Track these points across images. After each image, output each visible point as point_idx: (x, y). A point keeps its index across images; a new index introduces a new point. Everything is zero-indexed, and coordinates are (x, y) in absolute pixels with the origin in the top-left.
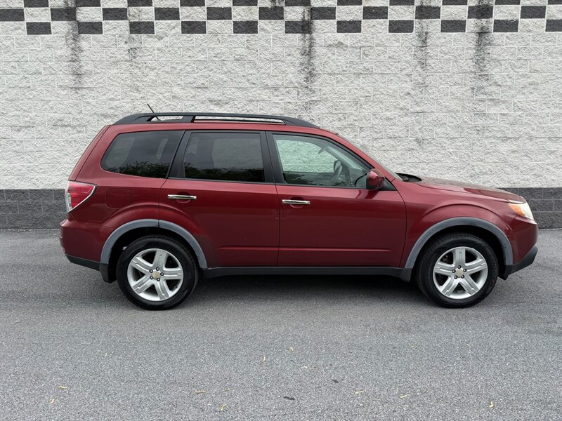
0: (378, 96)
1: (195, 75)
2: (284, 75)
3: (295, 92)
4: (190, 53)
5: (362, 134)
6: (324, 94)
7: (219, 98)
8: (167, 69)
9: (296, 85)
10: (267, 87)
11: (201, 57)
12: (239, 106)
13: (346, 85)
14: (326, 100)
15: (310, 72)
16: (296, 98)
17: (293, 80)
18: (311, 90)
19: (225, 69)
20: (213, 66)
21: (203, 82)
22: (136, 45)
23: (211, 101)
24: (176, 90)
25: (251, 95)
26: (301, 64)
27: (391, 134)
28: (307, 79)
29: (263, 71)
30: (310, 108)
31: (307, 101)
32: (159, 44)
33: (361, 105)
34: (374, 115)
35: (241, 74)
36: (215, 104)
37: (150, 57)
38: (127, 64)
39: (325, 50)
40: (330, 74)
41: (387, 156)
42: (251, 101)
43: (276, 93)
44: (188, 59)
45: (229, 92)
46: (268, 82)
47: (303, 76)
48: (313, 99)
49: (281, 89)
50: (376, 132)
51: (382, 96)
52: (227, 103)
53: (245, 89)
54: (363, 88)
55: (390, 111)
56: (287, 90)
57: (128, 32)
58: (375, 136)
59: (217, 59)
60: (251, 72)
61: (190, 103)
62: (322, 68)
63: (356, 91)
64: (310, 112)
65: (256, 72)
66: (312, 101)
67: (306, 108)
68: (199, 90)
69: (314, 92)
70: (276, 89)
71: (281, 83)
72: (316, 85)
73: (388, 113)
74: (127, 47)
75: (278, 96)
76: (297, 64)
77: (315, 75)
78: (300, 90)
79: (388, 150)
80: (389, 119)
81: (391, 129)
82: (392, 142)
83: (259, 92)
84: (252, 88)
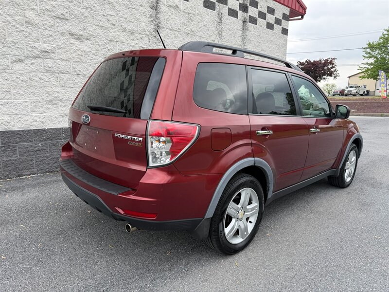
2: (138, 23)
3: (146, 39)
6: (167, 45)
7: (81, 33)
9: (148, 33)
10: (124, 30)
12: (100, 44)
13: (180, 41)
15: (157, 24)
17: (146, 29)
21: (63, 12)
23: (71, 34)
24: (30, 14)
25: (111, 34)
26: (151, 16)
28: (155, 30)
29: (121, 14)
35: (102, 13)
36: (76, 39)
39: (167, 9)
40: (170, 29)
42: (111, 41)
43: (132, 37)
45: (91, 29)
47: (152, 27)
49: (136, 35)
52: (87, 39)
53: (105, 28)
56: (141, 36)
60: (110, 13)
61: (48, 32)
62: (165, 23)
65: (114, 14)
68: (58, 20)
70: (132, 33)
71: (136, 29)
75: (133, 40)
76: (148, 16)
77: (161, 28)
78: (150, 39)
83: (118, 33)
84: (112, 28)
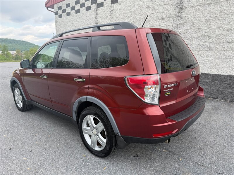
0: (222, 16)
1: (131, 18)
2: (167, 12)
3: (172, 19)
4: (130, 8)
5: (210, 41)
6: (188, 19)
8: (122, 17)
9: (173, 16)
10: (159, 19)
11: (133, 9)
13: (202, 12)
14: (189, 22)
15: (181, 7)
16: (172, 23)
17: (172, 13)
18: (181, 17)
19: (142, 13)
20: (137, 13)
21: (133, 20)
22: (112, 9)
25: (151, 24)
26: (177, 4)
27: (230, 40)
29: (158, 11)
30: (179, 28)
31: (178, 23)
32: (120, 7)
33: (210, 23)
34: (219, 28)
37: (117, 13)
38: (110, 17)
40: (192, 7)
41: (226, 54)
43: (163, 22)
44: (129, 11)
46: (160, 16)
47: (178, 10)
48: (182, 22)
49: (165, 19)
50: (219, 39)
51: (225, 16)
54: (212, 12)
55: (231, 25)
56: (168, 19)
57: (110, 4)
58: (218, 41)
59: (139, 9)
60: (152, 12)
62: (187, 4)
63: (207, 14)
64: (179, 30)
66: (181, 23)
67: (177, 28)
69: (182, 18)
70: (163, 19)
71: (165, 16)
72: (183, 15)
73: (229, 26)
74: (110, 10)
75: (164, 23)
76: (174, 4)
77: (184, 9)
78: (175, 18)
79: (227, 50)
80: (229, 30)
81: (230, 36)
82: (230, 45)
83: (155, 22)
84: (152, 20)
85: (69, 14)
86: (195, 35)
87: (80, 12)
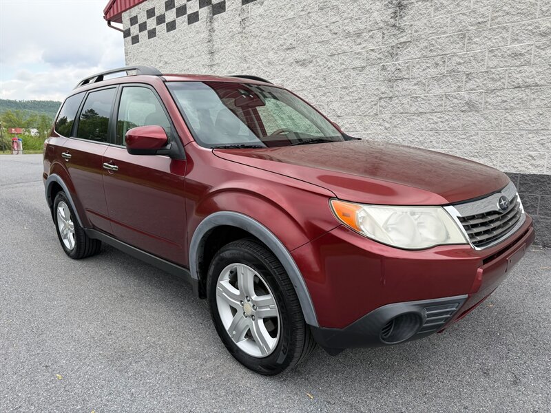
0: (499, 19)
1: (285, 36)
2: (368, 16)
3: (379, 35)
4: (283, 13)
5: (471, 85)
6: (416, 31)
7: (304, 58)
8: (265, 34)
9: (382, 25)
10: (348, 35)
11: (291, 14)
12: (321, 63)
13: (449, 12)
14: (419, 39)
15: (399, 3)
16: (380, 43)
17: (378, 20)
18: (399, 28)
19: (310, 23)
20: (299, 22)
21: (290, 42)
22: (245, 16)
23: (297, 62)
24: (271, 55)
25: (332, 47)
27: (520, 81)
28: (395, 15)
29: (345, 15)
30: (397, 55)
31: (393, 44)
32: (261, 10)
33: (470, 39)
34: (491, 51)
35: (325, 24)
36: (301, 65)
37: (254, 25)
38: (240, 35)
41: (510, 118)
42: (333, 55)
43: (358, 41)
44: (281, 19)
45: (313, 49)
46: (351, 29)
47: (392, 10)
48: (402, 40)
49: (364, 35)
50: (493, 79)
51: (506, 18)
52: (311, 62)
53: (327, 42)
54: (474, 12)
55: (522, 41)
56: (371, 33)
57: (240, 4)
58: (491, 85)
59: (303, 13)
60: (334, 20)
61: (281, 67)
63: (462, 17)
64: (397, 60)
65: (338, 19)
66: (400, 43)
67: (392, 54)
68: (288, 52)
69: (403, 31)
70: (358, 35)
71: (364, 27)
72: (406, 21)
73: (516, 45)
74: (239, 19)
75: (360, 44)
77: (406, 6)
78: (385, 32)
79: (512, 108)
80: (516, 55)
81: (520, 72)
82: (520, 94)
83: (340, 43)
84: (334, 39)
85: (152, 34)
86: (433, 72)
87: (175, 29)
